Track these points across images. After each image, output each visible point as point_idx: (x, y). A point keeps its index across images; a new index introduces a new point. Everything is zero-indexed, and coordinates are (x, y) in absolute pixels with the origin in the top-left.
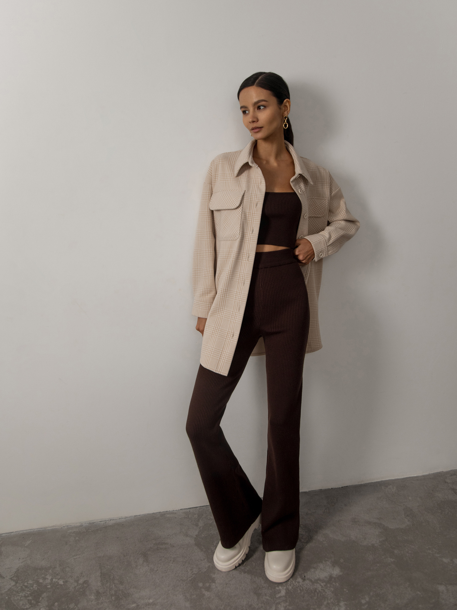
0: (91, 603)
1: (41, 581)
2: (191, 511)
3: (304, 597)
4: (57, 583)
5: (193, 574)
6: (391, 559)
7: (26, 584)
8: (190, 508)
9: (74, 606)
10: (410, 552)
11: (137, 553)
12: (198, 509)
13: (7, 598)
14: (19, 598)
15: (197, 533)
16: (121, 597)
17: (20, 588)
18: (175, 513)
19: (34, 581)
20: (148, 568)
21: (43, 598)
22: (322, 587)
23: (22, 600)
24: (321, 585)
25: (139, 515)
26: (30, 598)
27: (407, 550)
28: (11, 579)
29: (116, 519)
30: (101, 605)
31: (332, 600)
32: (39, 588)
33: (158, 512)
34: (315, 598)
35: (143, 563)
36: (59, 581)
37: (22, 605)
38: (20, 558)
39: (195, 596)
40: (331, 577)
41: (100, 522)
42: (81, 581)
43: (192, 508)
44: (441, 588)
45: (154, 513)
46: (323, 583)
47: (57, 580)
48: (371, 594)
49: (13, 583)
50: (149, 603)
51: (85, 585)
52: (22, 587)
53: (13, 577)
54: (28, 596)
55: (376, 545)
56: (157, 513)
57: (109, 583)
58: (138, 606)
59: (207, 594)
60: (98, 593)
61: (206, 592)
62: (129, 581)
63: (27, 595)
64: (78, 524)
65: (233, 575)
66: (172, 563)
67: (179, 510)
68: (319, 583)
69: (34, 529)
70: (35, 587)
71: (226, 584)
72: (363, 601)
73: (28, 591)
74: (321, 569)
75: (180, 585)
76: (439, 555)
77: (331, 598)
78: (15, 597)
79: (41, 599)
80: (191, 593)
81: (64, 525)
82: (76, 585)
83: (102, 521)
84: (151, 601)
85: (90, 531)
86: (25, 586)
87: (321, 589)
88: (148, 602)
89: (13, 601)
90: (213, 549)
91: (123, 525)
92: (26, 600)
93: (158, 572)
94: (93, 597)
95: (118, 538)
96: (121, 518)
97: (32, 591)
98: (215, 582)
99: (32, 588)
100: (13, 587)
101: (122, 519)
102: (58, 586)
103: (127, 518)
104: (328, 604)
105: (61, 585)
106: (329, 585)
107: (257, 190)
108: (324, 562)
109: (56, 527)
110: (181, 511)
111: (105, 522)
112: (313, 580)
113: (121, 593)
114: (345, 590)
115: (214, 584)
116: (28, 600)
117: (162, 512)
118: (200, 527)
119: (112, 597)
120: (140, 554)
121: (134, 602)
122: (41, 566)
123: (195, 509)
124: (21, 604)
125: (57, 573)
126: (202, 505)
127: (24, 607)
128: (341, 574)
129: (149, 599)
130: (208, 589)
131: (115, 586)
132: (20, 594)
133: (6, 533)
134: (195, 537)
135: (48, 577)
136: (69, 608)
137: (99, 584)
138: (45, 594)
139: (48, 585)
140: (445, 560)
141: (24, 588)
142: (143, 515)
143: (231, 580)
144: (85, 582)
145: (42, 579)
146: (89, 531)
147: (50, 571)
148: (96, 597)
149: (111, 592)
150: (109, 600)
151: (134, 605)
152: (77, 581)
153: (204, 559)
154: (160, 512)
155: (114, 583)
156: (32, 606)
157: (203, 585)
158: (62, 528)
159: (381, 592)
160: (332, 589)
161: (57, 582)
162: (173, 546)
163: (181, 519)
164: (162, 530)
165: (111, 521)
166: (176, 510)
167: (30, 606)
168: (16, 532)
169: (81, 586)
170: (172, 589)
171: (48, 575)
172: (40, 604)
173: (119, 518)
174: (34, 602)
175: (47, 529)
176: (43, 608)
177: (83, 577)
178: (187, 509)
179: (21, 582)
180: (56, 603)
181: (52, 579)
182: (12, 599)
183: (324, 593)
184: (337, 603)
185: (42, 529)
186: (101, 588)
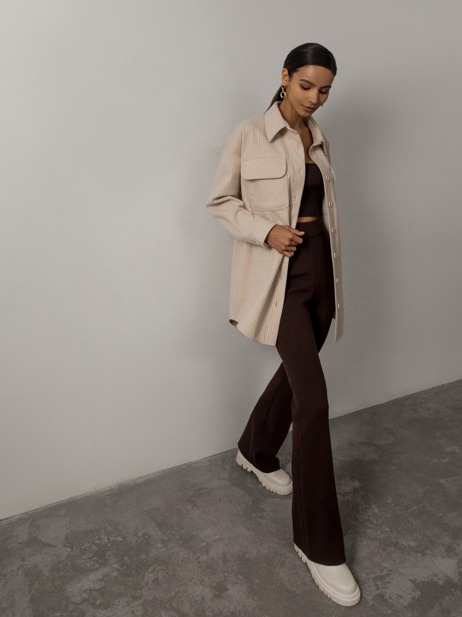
0: (161, 550)
1: (98, 542)
2: (213, 458)
3: (342, 508)
4: (116, 541)
5: (243, 509)
6: (394, 467)
7: (83, 547)
8: (211, 456)
9: (146, 556)
10: (405, 460)
11: (182, 501)
12: (218, 455)
13: (70, 563)
14: (84, 561)
15: (228, 476)
16: (187, 540)
17: (78, 552)
18: (200, 463)
19: (91, 544)
20: (200, 511)
21: (109, 556)
22: (352, 497)
23: (88, 562)
24: (350, 496)
25: (166, 469)
26: (96, 558)
27: (402, 459)
28: (64, 546)
29: (144, 477)
30: (172, 550)
31: (364, 505)
32: (99, 548)
33: (183, 463)
34: (351, 506)
35: (193, 508)
36: (117, 538)
37: (91, 566)
38: (63, 527)
39: (254, 525)
40: (355, 489)
41: (129, 482)
42: (140, 534)
43: (213, 456)
44: (442, 481)
45: (179, 465)
46: (351, 494)
47: (114, 538)
48: (392, 495)
49: (69, 550)
50: (217, 539)
51: (147, 537)
52: (80, 551)
53: (66, 544)
54: (92, 558)
55: (377, 459)
56: (183, 465)
57: (169, 531)
58: (208, 543)
59: (263, 522)
60: (163, 541)
61: (262, 520)
62: (188, 525)
63: (90, 557)
64: (108, 489)
65: (277, 503)
66: (220, 503)
67: (202, 459)
68: (348, 495)
69: (63, 501)
70: (94, 548)
71: (275, 511)
72: (389, 502)
73: (89, 553)
74: (344, 484)
75: (237, 519)
76: (428, 458)
77: (363, 504)
78: (79, 560)
79: (107, 557)
80: (249, 523)
81: (94, 492)
82: (137, 539)
83: (131, 481)
84: (218, 537)
85: (124, 491)
86: (82, 549)
87: (352, 499)
88: (215, 539)
89: (78, 565)
90: (249, 486)
91: (154, 480)
92: (92, 561)
93: (210, 512)
94: (160, 545)
95: (155, 492)
96: (149, 475)
97: (94, 552)
98: (265, 511)
99: (92, 550)
100: (71, 553)
101: (151, 476)
102: (119, 543)
103: (154, 473)
104: (363, 508)
105: (121, 541)
106: (356, 495)
107: (296, 156)
108: (343, 479)
109: (86, 495)
110: (204, 460)
111: (135, 481)
112: (343, 494)
113: (185, 536)
114: (370, 496)
115: (265, 513)
116: (95, 561)
117: (187, 463)
118: (229, 470)
119: (179, 542)
120: (186, 501)
121: (203, 541)
122: (90, 529)
123: (216, 456)
124: (89, 565)
125: (111, 532)
126: (221, 452)
127: (94, 567)
128: (361, 485)
129: (215, 536)
130: (262, 517)
131: (176, 532)
132: (83, 557)
133: (33, 510)
134: (228, 478)
135: (102, 537)
136: (142, 559)
137: (160, 533)
138: (109, 552)
139: (108, 544)
140: (435, 461)
141: (83, 551)
142: (169, 468)
143: (277, 507)
144: (144, 534)
145: (98, 540)
146: (122, 491)
147: (102, 531)
148: (164, 545)
149: (175, 537)
150: (177, 545)
151: (204, 544)
152: (136, 535)
153: (246, 495)
154: (185, 464)
155: (175, 530)
156: (101, 565)
157: (256, 515)
158: (92, 494)
159: (399, 492)
160: (361, 497)
161: (115, 539)
162: (213, 490)
163: (207, 466)
164: (195, 478)
165: (140, 479)
166: (200, 460)
167: (100, 565)
168: (43, 507)
169: (142, 538)
170: (231, 524)
171: (102, 536)
172: (109, 561)
173: (147, 475)
174: (101, 561)
175: (77, 498)
176: (114, 564)
177: (140, 530)
178: (208, 457)
179: (76, 547)
180: (125, 558)
181: (108, 539)
182: (76, 563)
183: (356, 502)
184: (369, 507)
185: (71, 499)
186: (164, 536)
